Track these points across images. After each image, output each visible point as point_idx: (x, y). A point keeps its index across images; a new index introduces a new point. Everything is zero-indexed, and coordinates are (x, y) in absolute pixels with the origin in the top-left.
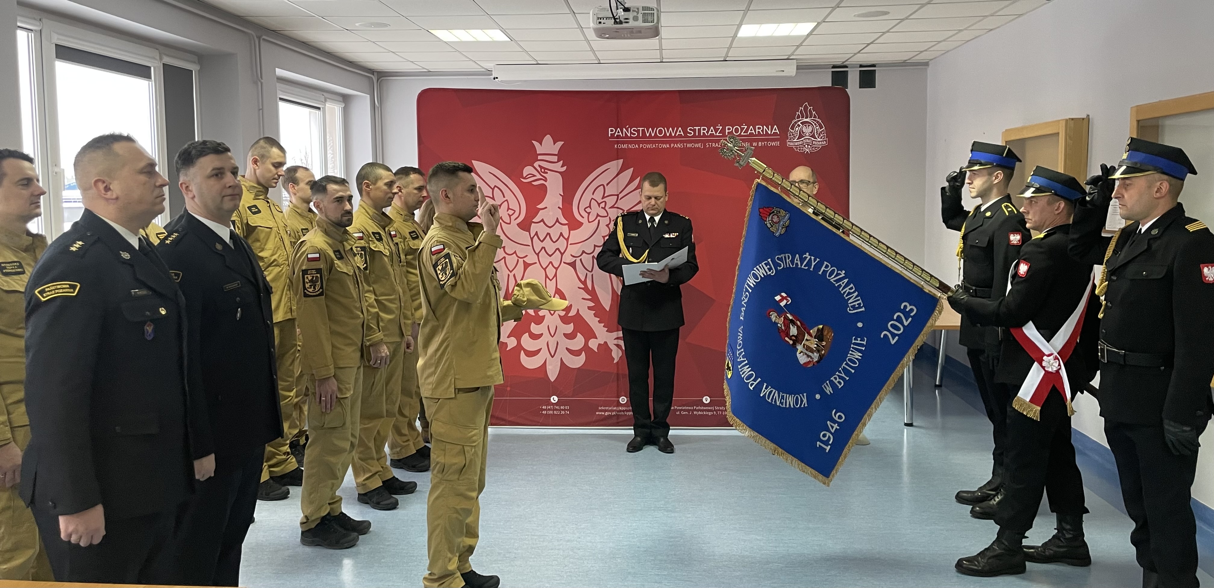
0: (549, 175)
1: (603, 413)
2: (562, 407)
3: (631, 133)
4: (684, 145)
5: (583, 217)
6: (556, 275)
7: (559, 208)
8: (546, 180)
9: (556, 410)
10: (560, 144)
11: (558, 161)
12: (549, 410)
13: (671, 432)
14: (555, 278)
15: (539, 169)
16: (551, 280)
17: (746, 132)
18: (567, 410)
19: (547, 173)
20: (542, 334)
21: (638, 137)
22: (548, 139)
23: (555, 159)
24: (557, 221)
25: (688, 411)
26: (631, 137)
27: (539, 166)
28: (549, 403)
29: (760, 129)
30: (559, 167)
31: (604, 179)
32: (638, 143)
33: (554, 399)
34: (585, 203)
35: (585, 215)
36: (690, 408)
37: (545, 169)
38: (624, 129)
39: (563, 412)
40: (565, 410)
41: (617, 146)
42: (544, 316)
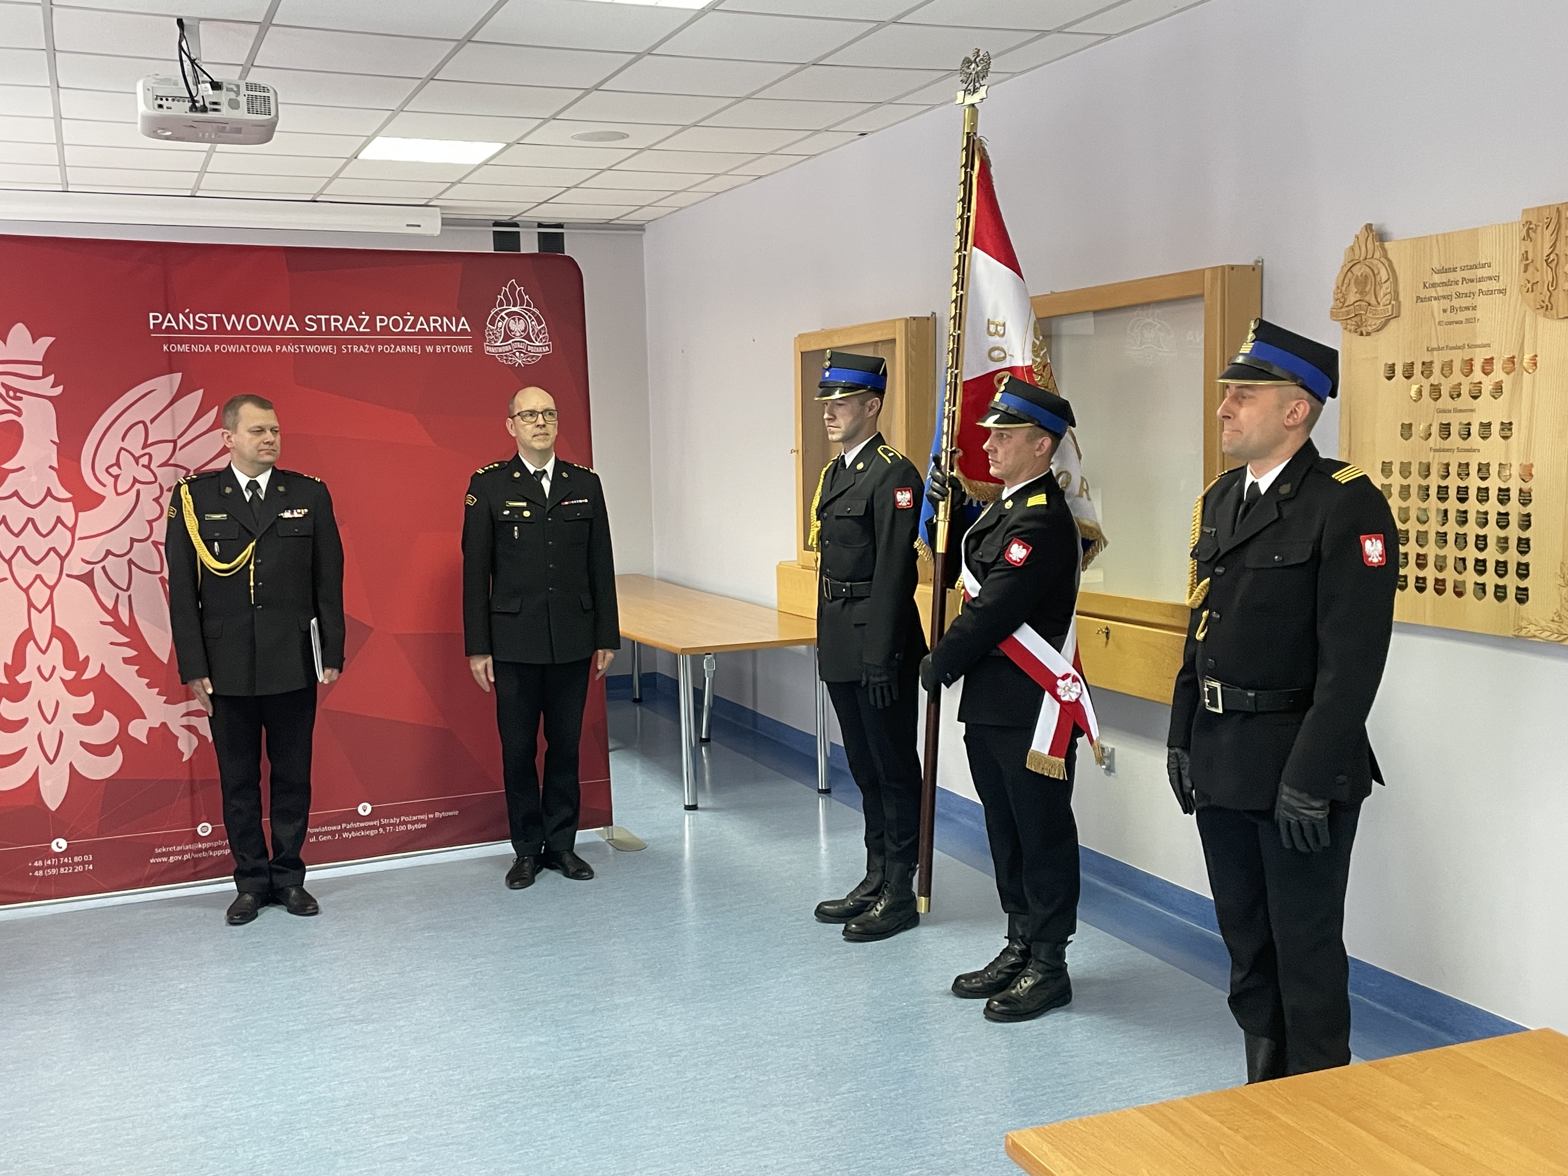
0: (25, 404)
1: (165, 859)
2: (76, 859)
3: (195, 323)
4: (300, 348)
5: (104, 486)
6: (50, 601)
7: (51, 467)
8: (19, 413)
9: (65, 865)
10: (46, 342)
11: (45, 375)
12: (50, 867)
13: (308, 876)
14: (50, 606)
16: (40, 612)
17: (413, 326)
18: (89, 863)
19: (20, 399)
20: (24, 721)
21: (210, 330)
22: (19, 332)
23: (38, 371)
24: (49, 493)
25: (332, 833)
26: (195, 331)
27: (4, 385)
28: (48, 853)
29: (436, 323)
30: (46, 386)
31: (144, 411)
32: (212, 342)
33: (60, 845)
34: (106, 457)
35: (109, 481)
36: (334, 828)
37: (16, 390)
38: (181, 316)
39: (79, 868)
40: (83, 863)
41: (168, 348)
42: (30, 683)
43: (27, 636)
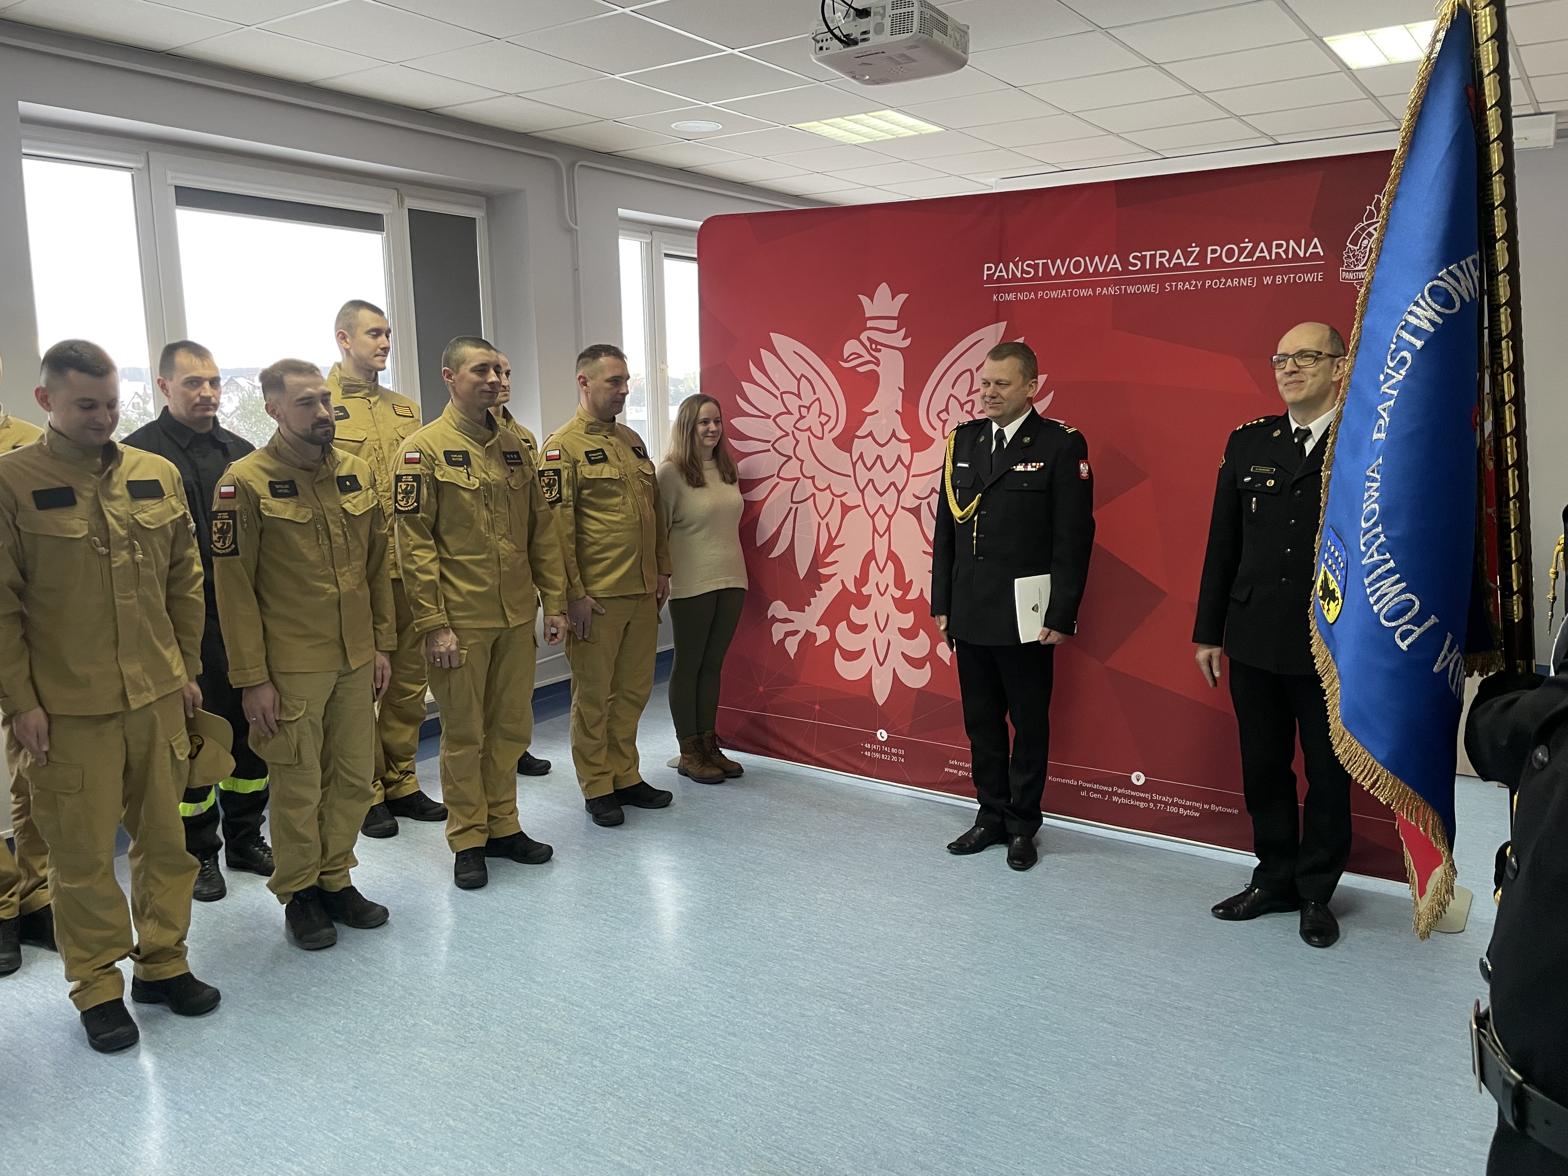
0: (884, 355)
1: (955, 772)
2: (894, 750)
3: (1023, 271)
4: (1120, 289)
5: (935, 429)
6: (888, 528)
7: (897, 411)
8: (878, 363)
9: (885, 753)
10: (902, 297)
11: (898, 329)
12: (875, 751)
14: (888, 533)
15: (868, 344)
16: (881, 536)
17: (1251, 254)
18: (901, 756)
19: (880, 351)
20: (866, 626)
21: (1035, 277)
22: (884, 289)
23: (893, 325)
24: (894, 434)
25: (1103, 793)
26: (1023, 279)
27: (869, 338)
28: (874, 740)
29: (1283, 248)
30: (899, 340)
31: (968, 362)
32: (1035, 289)
33: (882, 735)
34: (938, 404)
35: (938, 424)
36: (1106, 788)
37: (877, 343)
38: (1011, 265)
39: (894, 759)
40: (897, 755)
41: (997, 297)
42: (870, 595)
43: (871, 556)
